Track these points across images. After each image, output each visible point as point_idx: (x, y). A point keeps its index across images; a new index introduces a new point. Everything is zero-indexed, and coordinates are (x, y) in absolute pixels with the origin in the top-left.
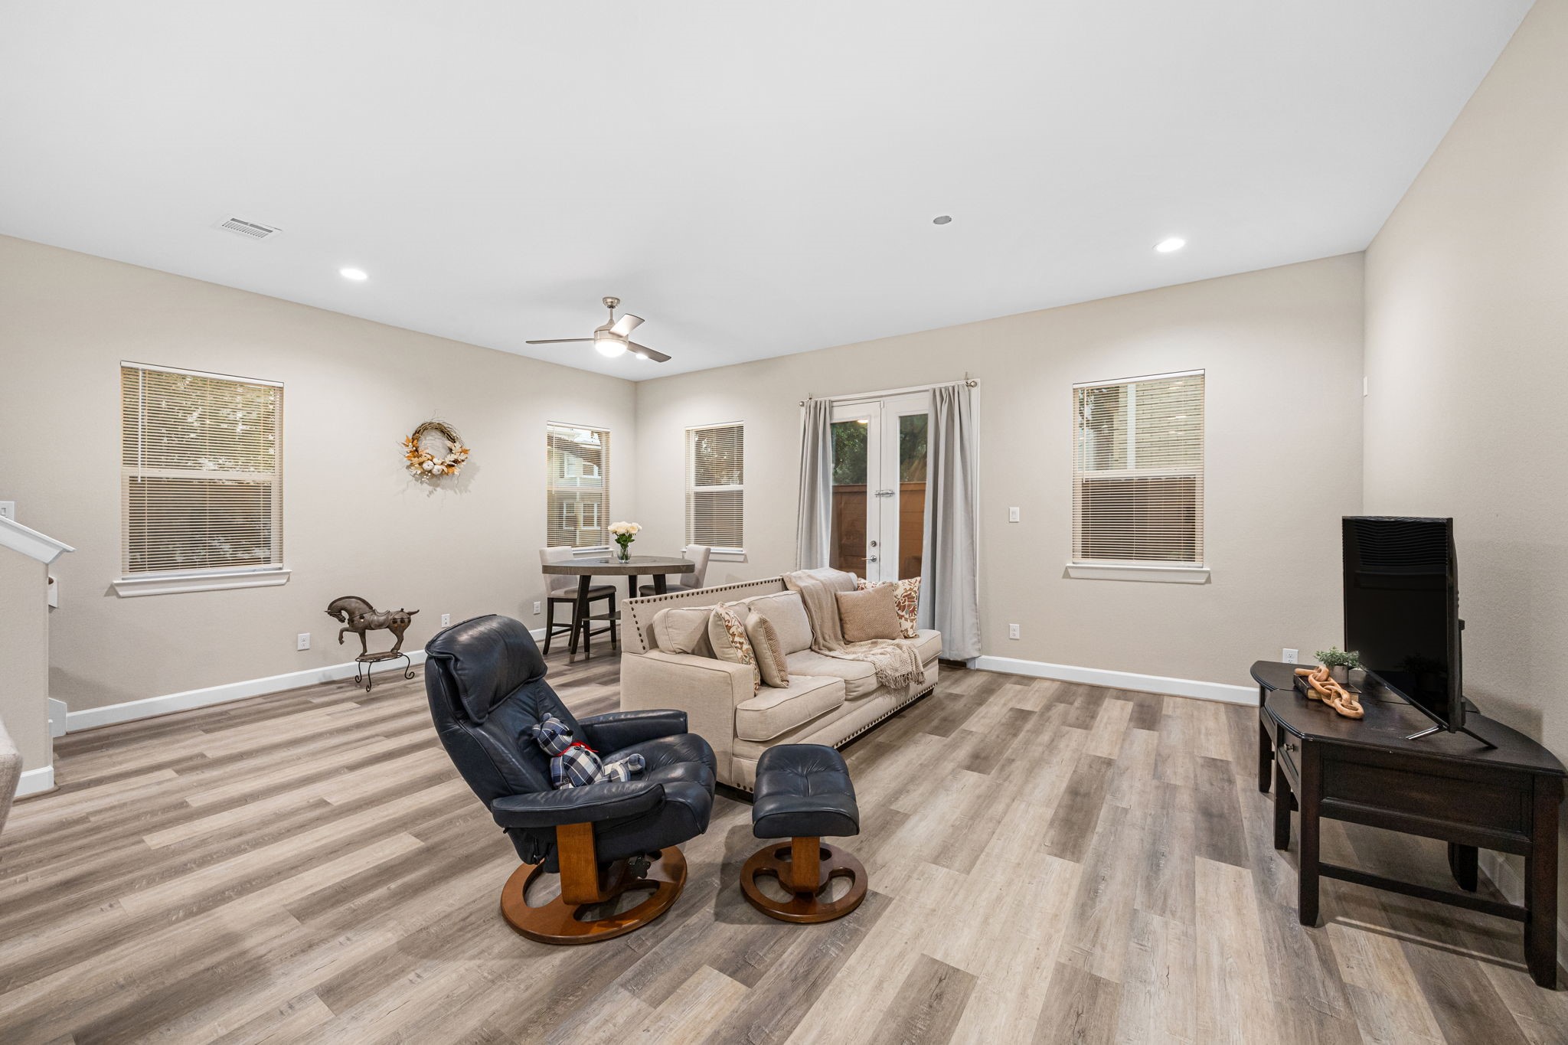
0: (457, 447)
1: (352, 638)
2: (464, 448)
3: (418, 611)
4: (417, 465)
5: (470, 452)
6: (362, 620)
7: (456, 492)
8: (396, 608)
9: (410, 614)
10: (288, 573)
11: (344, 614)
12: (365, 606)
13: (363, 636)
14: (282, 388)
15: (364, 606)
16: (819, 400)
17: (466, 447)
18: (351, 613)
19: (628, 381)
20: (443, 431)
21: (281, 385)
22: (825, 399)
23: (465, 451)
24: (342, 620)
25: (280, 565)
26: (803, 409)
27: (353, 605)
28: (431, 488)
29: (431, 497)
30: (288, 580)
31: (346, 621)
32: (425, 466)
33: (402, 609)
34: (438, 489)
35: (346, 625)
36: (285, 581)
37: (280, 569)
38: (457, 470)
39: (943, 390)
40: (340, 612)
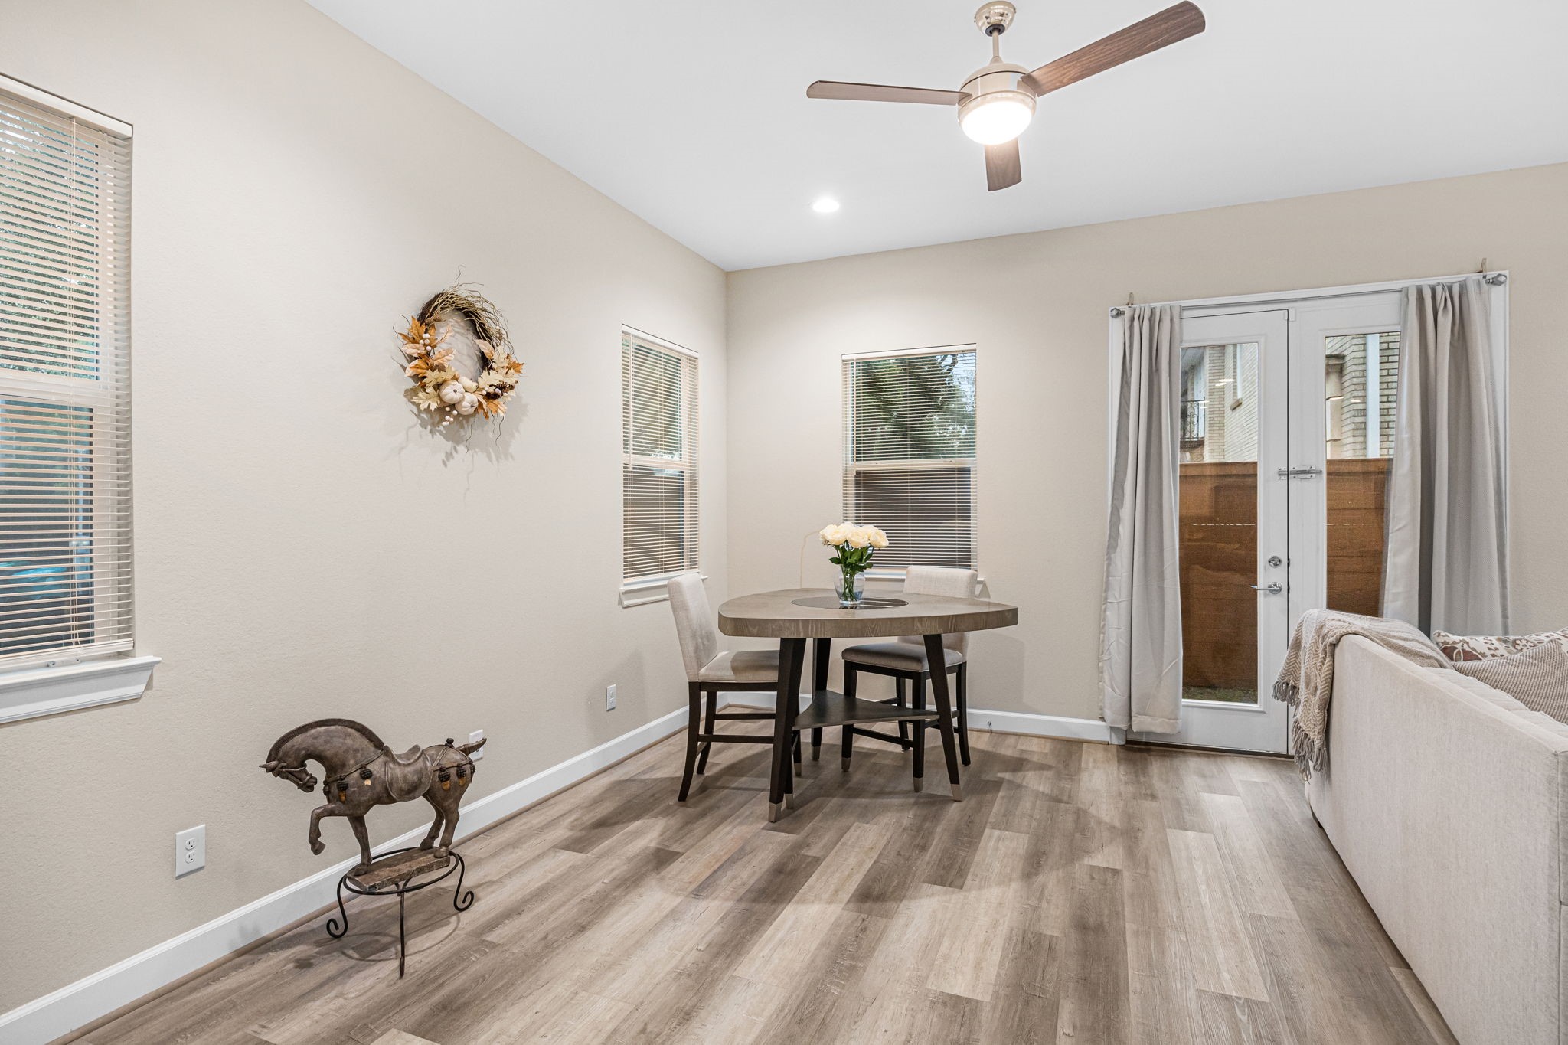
0: (499, 357)
1: (336, 829)
2: (513, 359)
3: (484, 741)
4: (430, 390)
5: (523, 369)
6: (368, 782)
7: (489, 457)
8: (434, 738)
9: (467, 750)
10: (149, 666)
11: (316, 769)
12: (366, 742)
13: (358, 823)
14: (129, 139)
15: (362, 742)
16: (1158, 305)
17: (517, 358)
18: (333, 767)
19: (720, 269)
20: (472, 318)
21: (126, 131)
22: (1172, 303)
23: (514, 367)
24: (308, 786)
25: (125, 645)
26: (1118, 322)
27: (337, 742)
28: (449, 445)
29: (450, 464)
30: (149, 686)
31: (319, 787)
32: (448, 393)
33: (450, 742)
34: (461, 448)
35: (318, 798)
36: (140, 688)
37: (122, 655)
38: (502, 406)
39: (1439, 290)
40: (303, 765)
